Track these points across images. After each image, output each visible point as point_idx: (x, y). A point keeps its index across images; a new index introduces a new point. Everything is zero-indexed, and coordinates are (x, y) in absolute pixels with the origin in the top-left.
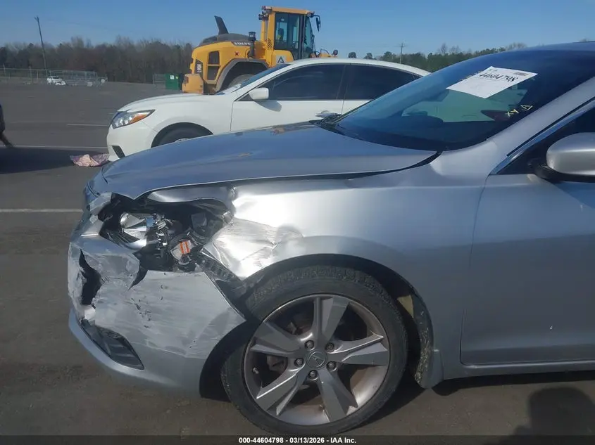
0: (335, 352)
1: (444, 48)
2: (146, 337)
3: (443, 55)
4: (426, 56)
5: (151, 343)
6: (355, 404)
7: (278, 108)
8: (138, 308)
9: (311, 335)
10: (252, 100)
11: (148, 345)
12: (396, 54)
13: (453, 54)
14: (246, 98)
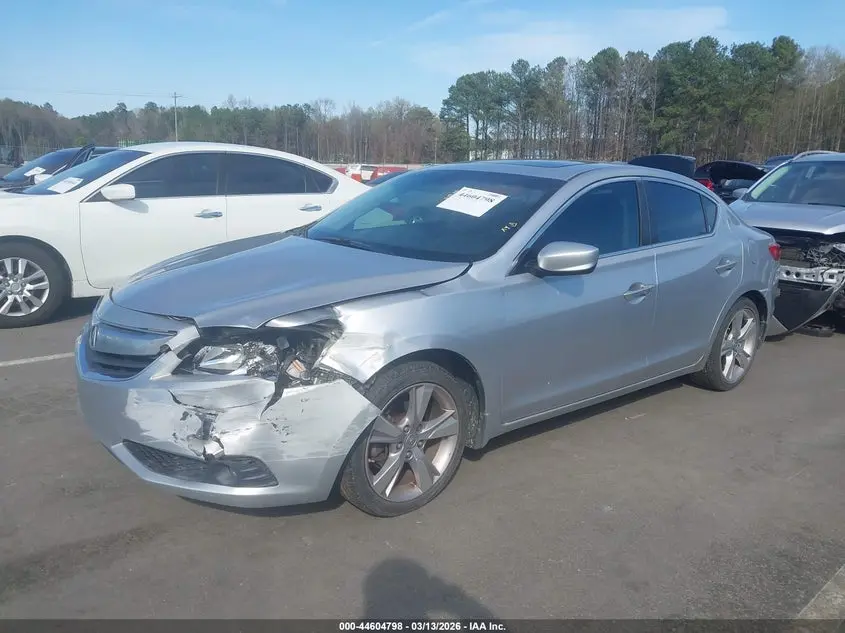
0: (423, 431)
1: (231, 99)
2: (282, 452)
3: (232, 109)
4: (209, 112)
5: (288, 456)
6: (437, 473)
7: (144, 209)
8: (275, 426)
9: (407, 420)
10: (106, 200)
11: (286, 459)
12: (164, 106)
13: (245, 108)
14: (98, 197)
